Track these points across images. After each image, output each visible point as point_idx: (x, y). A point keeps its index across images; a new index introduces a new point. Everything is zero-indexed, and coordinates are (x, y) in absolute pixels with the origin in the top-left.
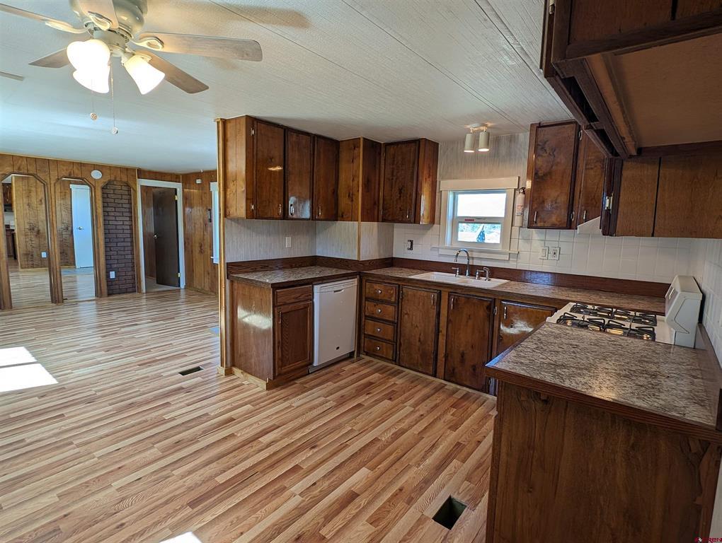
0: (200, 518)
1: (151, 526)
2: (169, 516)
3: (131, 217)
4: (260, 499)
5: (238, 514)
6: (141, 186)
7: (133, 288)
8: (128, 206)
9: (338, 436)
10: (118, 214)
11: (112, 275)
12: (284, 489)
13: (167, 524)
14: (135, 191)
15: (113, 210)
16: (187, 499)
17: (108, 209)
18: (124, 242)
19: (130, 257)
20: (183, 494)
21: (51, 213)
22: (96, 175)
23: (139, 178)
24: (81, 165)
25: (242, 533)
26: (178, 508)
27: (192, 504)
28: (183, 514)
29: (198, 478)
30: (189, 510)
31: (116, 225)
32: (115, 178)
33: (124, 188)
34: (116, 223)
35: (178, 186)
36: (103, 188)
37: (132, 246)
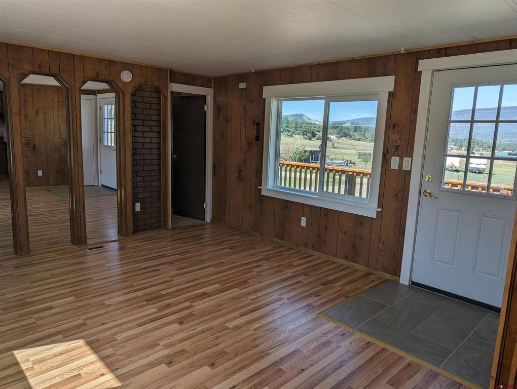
3: (159, 133)
6: (172, 93)
7: (159, 224)
8: (156, 118)
10: (146, 129)
11: (138, 207)
14: (166, 98)
15: (141, 124)
17: (137, 123)
18: (151, 164)
19: (156, 184)
21: (75, 128)
22: (126, 76)
23: (170, 82)
24: (110, 62)
31: (143, 143)
32: (146, 81)
33: (154, 95)
34: (143, 140)
35: (209, 93)
36: (133, 95)
37: (159, 170)
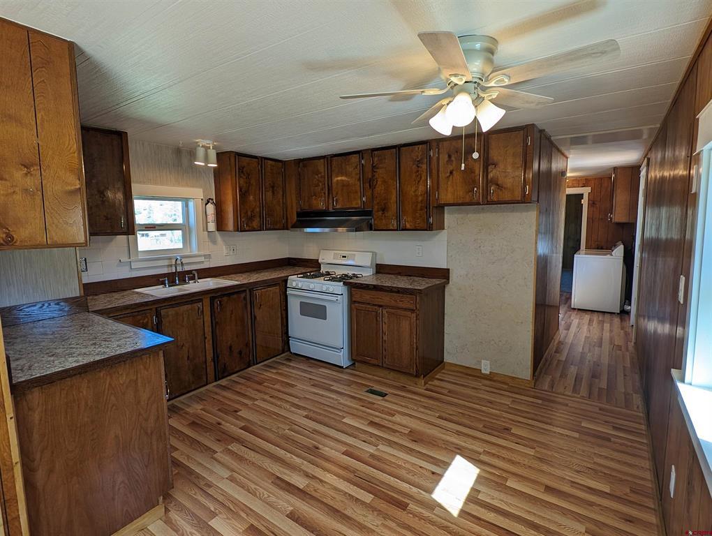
0: (416, 496)
1: (436, 525)
2: (421, 518)
4: (386, 466)
5: (405, 475)
9: (299, 436)
12: (372, 456)
13: (430, 515)
16: (399, 514)
20: (393, 519)
25: (421, 467)
26: (411, 516)
27: (403, 506)
28: (417, 508)
29: (370, 517)
30: (412, 506)
